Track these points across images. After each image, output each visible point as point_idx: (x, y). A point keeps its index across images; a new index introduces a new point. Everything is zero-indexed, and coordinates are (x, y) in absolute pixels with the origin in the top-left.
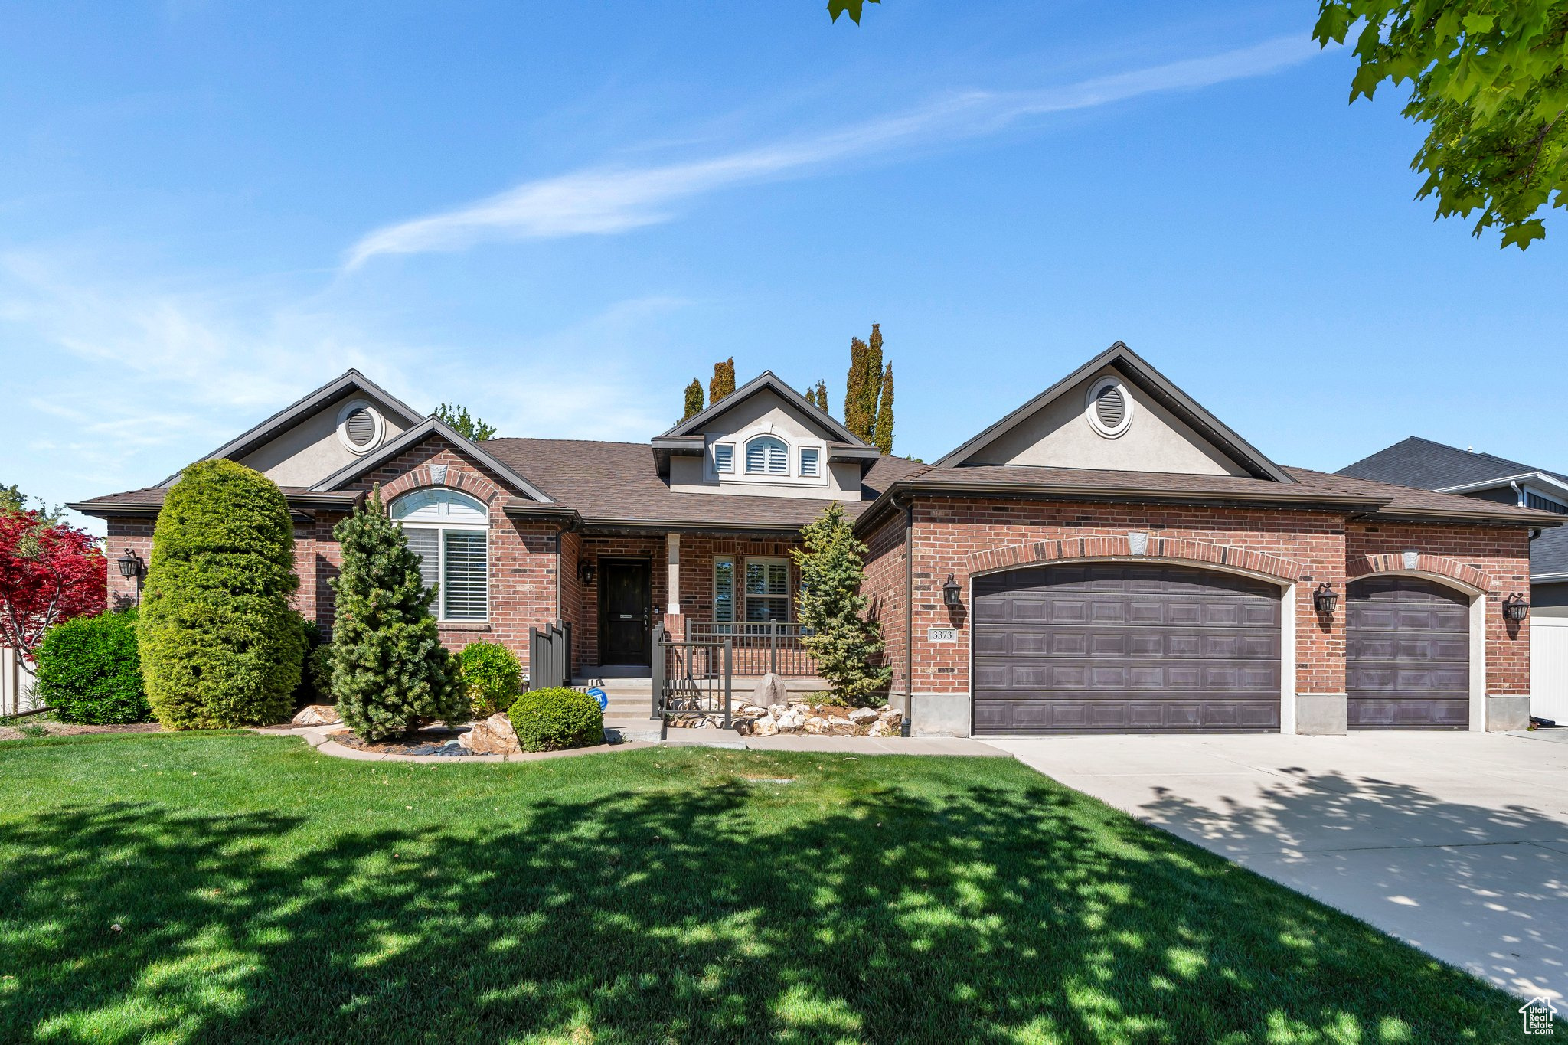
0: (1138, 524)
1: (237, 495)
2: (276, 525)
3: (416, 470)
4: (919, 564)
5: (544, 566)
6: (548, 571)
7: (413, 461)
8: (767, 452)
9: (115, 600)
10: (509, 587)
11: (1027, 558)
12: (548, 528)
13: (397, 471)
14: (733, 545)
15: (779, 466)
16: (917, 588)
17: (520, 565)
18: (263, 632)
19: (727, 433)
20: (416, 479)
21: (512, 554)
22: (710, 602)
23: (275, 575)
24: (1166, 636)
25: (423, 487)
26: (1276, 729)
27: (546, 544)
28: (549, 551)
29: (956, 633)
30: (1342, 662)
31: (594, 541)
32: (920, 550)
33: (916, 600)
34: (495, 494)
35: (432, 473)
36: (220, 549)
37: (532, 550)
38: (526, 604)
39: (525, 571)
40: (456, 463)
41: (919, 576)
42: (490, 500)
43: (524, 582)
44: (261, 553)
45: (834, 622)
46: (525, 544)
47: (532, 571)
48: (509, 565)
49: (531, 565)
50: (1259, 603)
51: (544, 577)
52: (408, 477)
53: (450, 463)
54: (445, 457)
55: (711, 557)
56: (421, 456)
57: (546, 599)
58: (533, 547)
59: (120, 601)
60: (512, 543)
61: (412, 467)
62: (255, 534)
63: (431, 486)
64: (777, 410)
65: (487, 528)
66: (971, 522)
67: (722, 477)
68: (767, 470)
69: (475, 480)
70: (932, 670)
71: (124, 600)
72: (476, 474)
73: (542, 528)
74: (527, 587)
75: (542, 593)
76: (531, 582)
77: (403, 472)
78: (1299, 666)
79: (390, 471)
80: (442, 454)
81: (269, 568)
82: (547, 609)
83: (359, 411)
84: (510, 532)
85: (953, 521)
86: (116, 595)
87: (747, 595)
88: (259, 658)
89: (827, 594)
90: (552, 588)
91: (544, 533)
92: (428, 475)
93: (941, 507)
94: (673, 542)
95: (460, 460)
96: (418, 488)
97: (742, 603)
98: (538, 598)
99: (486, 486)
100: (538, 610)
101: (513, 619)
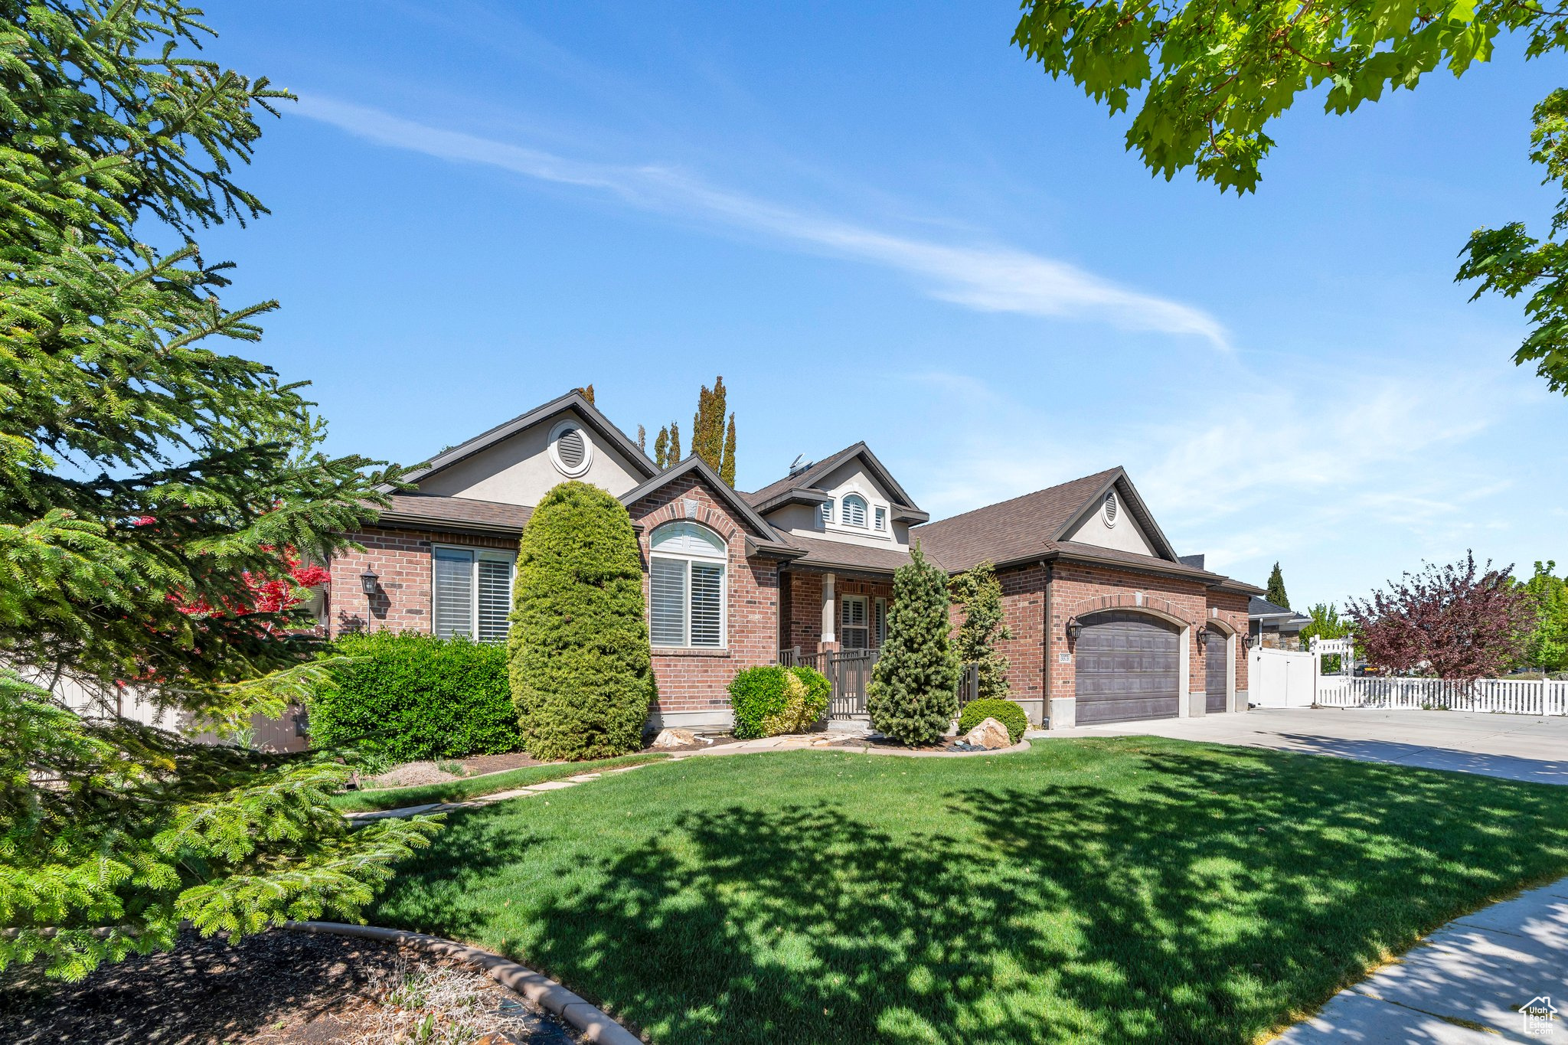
0: (1138, 586)
3: (673, 503)
5: (768, 599)
6: (772, 604)
7: (671, 494)
8: (855, 508)
9: (340, 622)
10: (743, 617)
11: (1098, 607)
12: (772, 565)
13: (657, 503)
15: (859, 519)
16: (1055, 626)
17: (751, 597)
19: (830, 489)
20: (673, 511)
21: (746, 587)
24: (1141, 658)
25: (678, 520)
26: (1177, 715)
27: (770, 579)
28: (772, 585)
29: (1070, 656)
30: (1204, 673)
32: (1056, 599)
33: (1054, 634)
34: (734, 531)
35: (686, 507)
37: (760, 584)
38: (755, 632)
39: (755, 602)
40: (704, 500)
42: (730, 536)
43: (754, 613)
46: (756, 578)
47: (760, 603)
48: (743, 597)
49: (759, 598)
50: (1172, 636)
51: (768, 608)
52: (667, 509)
53: (701, 499)
54: (696, 493)
56: (676, 490)
57: (770, 628)
58: (761, 582)
59: (347, 623)
60: (746, 577)
61: (671, 500)
63: (682, 519)
64: (861, 473)
65: (725, 562)
66: (1076, 580)
67: (827, 526)
68: (855, 522)
69: (719, 517)
70: (1061, 682)
71: (352, 622)
72: (720, 511)
73: (769, 564)
74: (757, 617)
75: (768, 622)
76: (759, 612)
77: (663, 504)
78: (1192, 676)
79: (653, 502)
80: (693, 490)
82: (771, 637)
83: (569, 431)
84: (744, 567)
85: (1069, 580)
86: (342, 616)
90: (774, 618)
91: (767, 570)
92: (682, 508)
93: (1065, 570)
94: (830, 580)
95: (707, 497)
96: (675, 520)
98: (764, 627)
99: (727, 522)
100: (764, 638)
101: (747, 646)
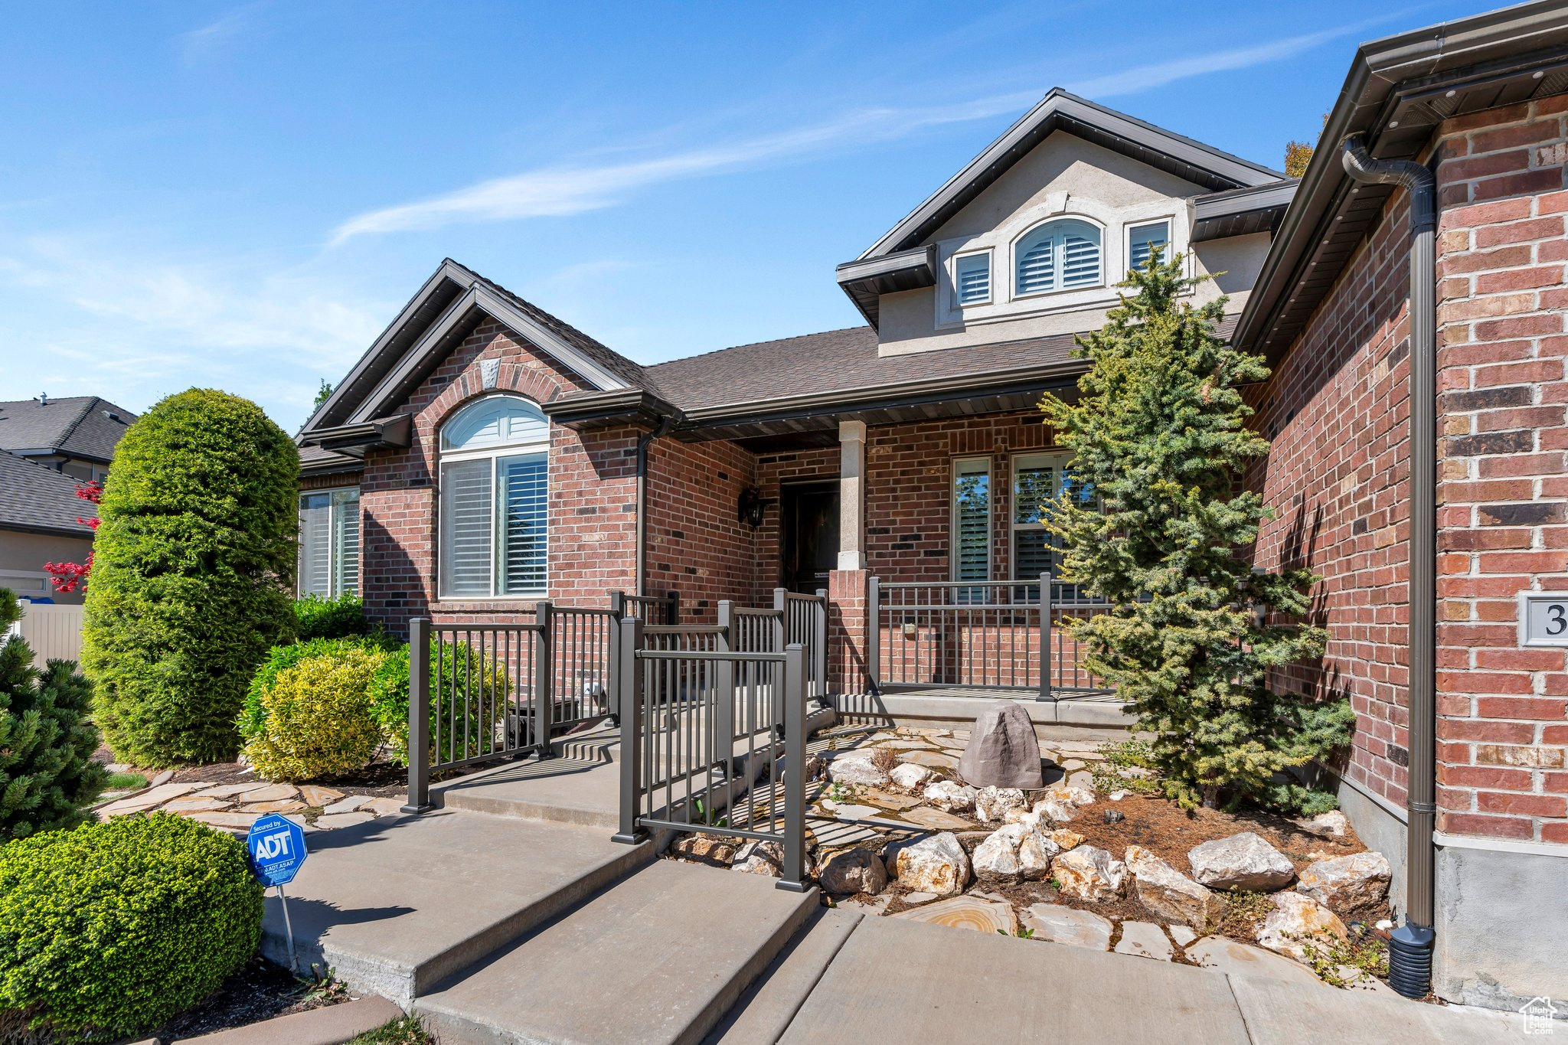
1: (177, 432)
2: (233, 470)
3: (466, 374)
4: (1470, 356)
5: (619, 500)
6: (626, 509)
7: (462, 359)
8: (1059, 252)
10: (574, 539)
12: (627, 434)
13: (443, 380)
14: (989, 434)
15: (1083, 271)
16: (1463, 448)
17: (588, 502)
18: (187, 629)
19: (978, 233)
20: (465, 386)
21: (576, 485)
22: (946, 545)
23: (220, 542)
25: (475, 397)
27: (624, 463)
28: (627, 473)
31: (774, 460)
32: (1465, 310)
33: (1459, 492)
34: (557, 390)
35: (484, 374)
36: (144, 511)
37: (603, 475)
38: (593, 565)
39: (593, 511)
41: (1470, 401)
42: (552, 400)
43: (592, 530)
44: (198, 512)
45: (1156, 577)
46: (596, 465)
47: (603, 510)
48: (573, 503)
49: (602, 500)
51: (619, 518)
52: (457, 386)
53: (505, 353)
54: (498, 346)
55: (948, 462)
56: (469, 351)
57: (622, 555)
58: (605, 470)
60: (578, 467)
61: (462, 369)
62: (194, 484)
63: (483, 394)
64: (1079, 165)
65: (547, 448)
67: (968, 314)
68: (1059, 284)
69: (533, 374)
72: (534, 364)
73: (617, 436)
74: (596, 536)
75: (617, 546)
76: (603, 528)
77: (452, 379)
79: (439, 381)
80: (493, 343)
81: (211, 533)
82: (624, 573)
84: (575, 449)
87: (1015, 527)
88: (183, 668)
89: (1131, 502)
90: (631, 533)
91: (619, 445)
92: (479, 377)
94: (852, 434)
96: (471, 400)
97: (1005, 542)
98: (611, 555)
99: (546, 381)
100: (610, 574)
101: (577, 592)
